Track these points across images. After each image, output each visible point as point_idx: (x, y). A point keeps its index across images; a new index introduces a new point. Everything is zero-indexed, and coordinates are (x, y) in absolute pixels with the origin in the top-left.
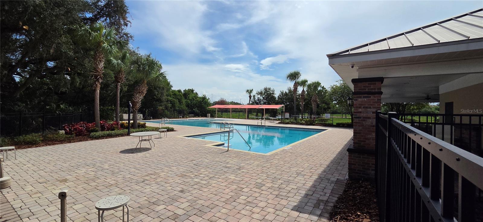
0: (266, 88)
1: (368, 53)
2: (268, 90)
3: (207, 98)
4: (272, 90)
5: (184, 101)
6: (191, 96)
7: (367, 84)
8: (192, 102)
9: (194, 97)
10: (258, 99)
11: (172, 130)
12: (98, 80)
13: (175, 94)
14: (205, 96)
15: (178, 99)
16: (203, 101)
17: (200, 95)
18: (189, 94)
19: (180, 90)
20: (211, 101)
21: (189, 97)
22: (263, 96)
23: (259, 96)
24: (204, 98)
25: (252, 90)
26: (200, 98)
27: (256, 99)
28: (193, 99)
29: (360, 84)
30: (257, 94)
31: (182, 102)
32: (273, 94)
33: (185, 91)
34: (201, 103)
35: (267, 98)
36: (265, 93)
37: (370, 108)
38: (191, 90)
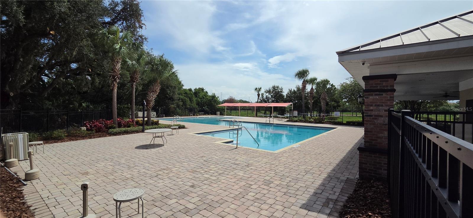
0: (275, 86)
1: (380, 49)
2: (276, 88)
3: (217, 97)
4: (280, 88)
5: (194, 99)
6: (201, 95)
7: (378, 81)
8: (202, 101)
9: (204, 95)
10: (267, 97)
11: (183, 127)
12: (115, 80)
13: (186, 93)
14: (215, 95)
15: (189, 97)
16: (212, 100)
17: (210, 94)
18: (199, 93)
19: (191, 89)
20: (221, 99)
21: (199, 96)
22: (272, 94)
23: (267, 94)
24: (214, 97)
25: (261, 88)
26: (210, 96)
27: (265, 97)
28: (203, 97)
29: (371, 82)
30: (265, 92)
31: (193, 101)
32: (281, 92)
33: (195, 89)
34: (211, 102)
35: (275, 96)
36: (273, 91)
37: (382, 106)
38: (201, 88)
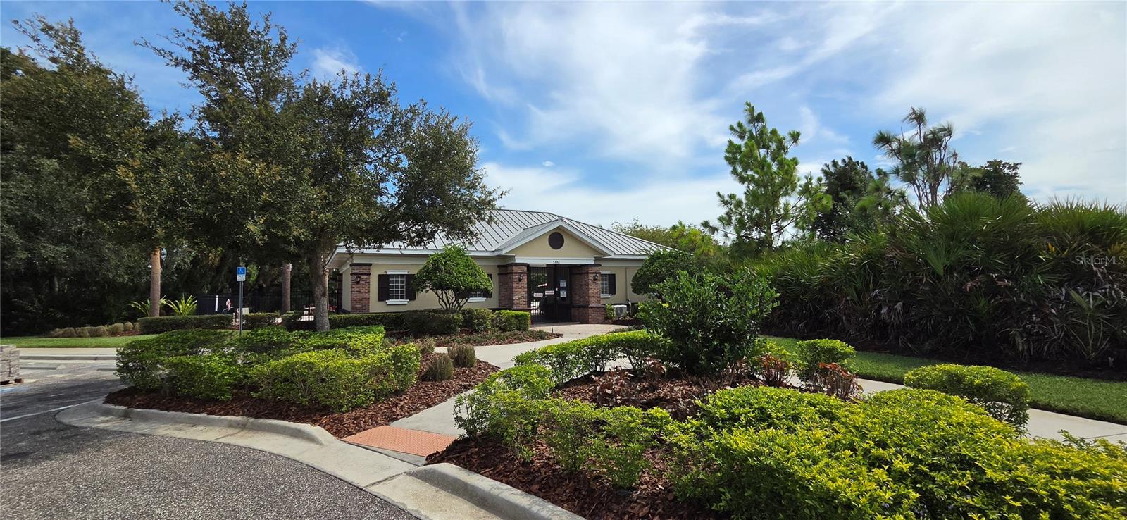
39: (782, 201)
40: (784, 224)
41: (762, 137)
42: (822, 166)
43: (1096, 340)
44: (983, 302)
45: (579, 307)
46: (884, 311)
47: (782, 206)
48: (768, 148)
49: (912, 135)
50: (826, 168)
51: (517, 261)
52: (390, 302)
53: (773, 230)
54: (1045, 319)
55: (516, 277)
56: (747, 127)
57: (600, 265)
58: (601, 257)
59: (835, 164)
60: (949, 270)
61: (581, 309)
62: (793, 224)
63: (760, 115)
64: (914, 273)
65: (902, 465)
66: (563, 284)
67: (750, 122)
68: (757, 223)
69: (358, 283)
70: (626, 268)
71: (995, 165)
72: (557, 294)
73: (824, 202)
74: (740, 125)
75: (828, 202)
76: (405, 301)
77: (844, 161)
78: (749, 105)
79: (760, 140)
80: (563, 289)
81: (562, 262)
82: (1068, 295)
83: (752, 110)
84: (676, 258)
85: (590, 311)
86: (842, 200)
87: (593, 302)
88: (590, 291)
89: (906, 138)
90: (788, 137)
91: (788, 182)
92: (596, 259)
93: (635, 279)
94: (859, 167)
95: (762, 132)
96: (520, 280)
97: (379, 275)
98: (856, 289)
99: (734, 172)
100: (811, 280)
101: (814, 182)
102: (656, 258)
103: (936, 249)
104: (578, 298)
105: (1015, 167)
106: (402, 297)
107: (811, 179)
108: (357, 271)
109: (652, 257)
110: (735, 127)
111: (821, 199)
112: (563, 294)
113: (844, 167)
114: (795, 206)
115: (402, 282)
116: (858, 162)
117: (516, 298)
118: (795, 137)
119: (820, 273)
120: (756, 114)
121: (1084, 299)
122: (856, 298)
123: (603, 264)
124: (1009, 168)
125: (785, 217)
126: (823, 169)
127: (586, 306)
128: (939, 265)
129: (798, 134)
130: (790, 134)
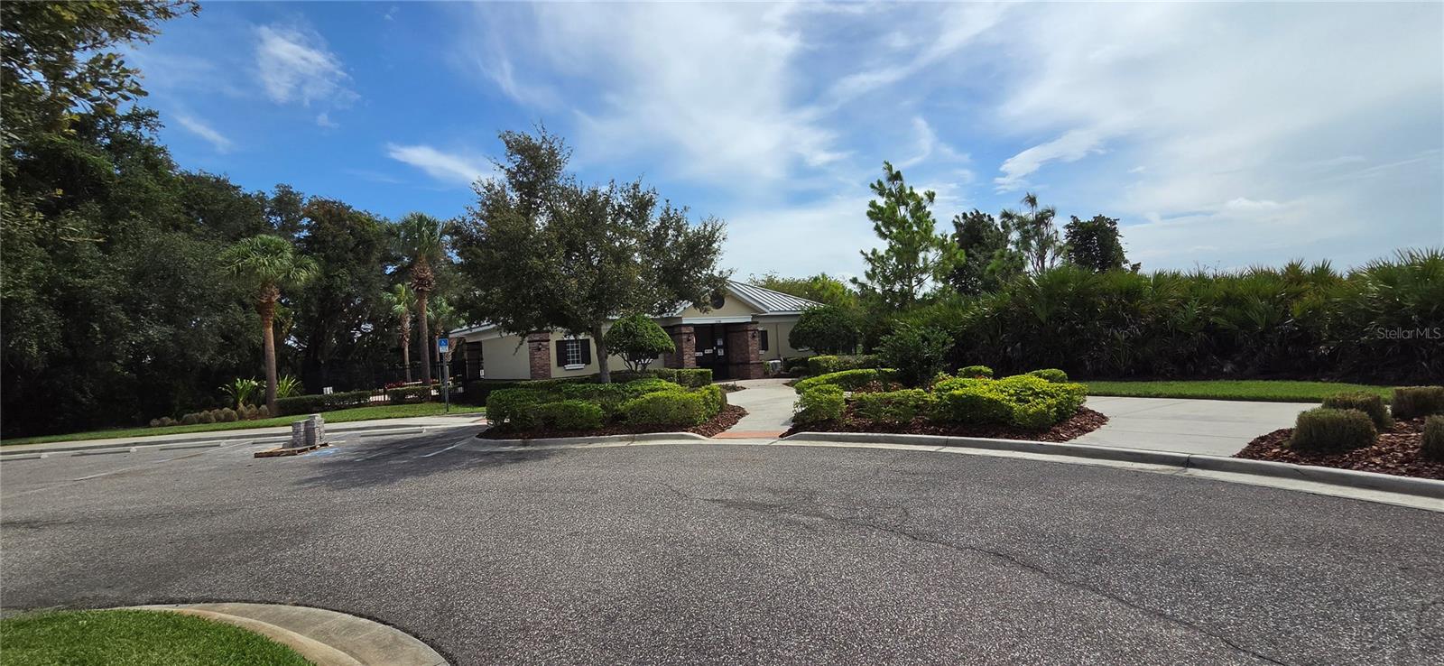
39: (921, 255)
40: (924, 277)
41: (901, 195)
42: (954, 218)
43: (1125, 360)
44: (1068, 340)
45: (738, 364)
46: (1009, 350)
47: (921, 260)
48: (907, 205)
49: (1027, 213)
50: (956, 220)
51: (684, 322)
52: (568, 367)
53: (914, 283)
54: (1101, 349)
55: (685, 337)
56: (887, 185)
57: (757, 323)
58: (758, 314)
59: (965, 216)
60: (1049, 319)
61: (741, 366)
62: (931, 278)
63: (898, 173)
64: (1027, 322)
65: (1012, 391)
66: (720, 342)
67: (889, 180)
68: (899, 276)
69: (539, 349)
70: (777, 324)
71: (1100, 219)
72: (715, 352)
73: (958, 256)
74: (880, 183)
75: (961, 256)
76: (582, 366)
77: (972, 214)
78: (887, 164)
79: (901, 198)
80: (720, 347)
81: (723, 322)
82: (1112, 333)
83: (890, 168)
84: (830, 313)
85: (751, 367)
86: (972, 255)
87: (753, 359)
88: (750, 348)
89: (1023, 215)
90: (925, 198)
91: (927, 239)
92: (754, 317)
93: (792, 334)
94: (986, 219)
95: (902, 189)
96: (689, 340)
97: (557, 342)
98: (990, 335)
99: (877, 228)
100: (955, 329)
101: (949, 239)
102: (810, 314)
103: (1040, 305)
104: (735, 355)
105: (1114, 223)
106: (578, 362)
107: (946, 236)
108: (538, 339)
109: (807, 313)
110: (876, 185)
111: (955, 255)
112: (721, 353)
113: (973, 220)
114: (933, 261)
115: (577, 347)
116: (985, 215)
117: (686, 357)
118: (931, 196)
119: (963, 323)
120: (894, 172)
121: (1121, 335)
122: (989, 342)
123: (761, 321)
124: (1110, 223)
125: (924, 270)
126: (954, 221)
127: (747, 363)
128: (1042, 316)
129: (933, 194)
130: (926, 194)
